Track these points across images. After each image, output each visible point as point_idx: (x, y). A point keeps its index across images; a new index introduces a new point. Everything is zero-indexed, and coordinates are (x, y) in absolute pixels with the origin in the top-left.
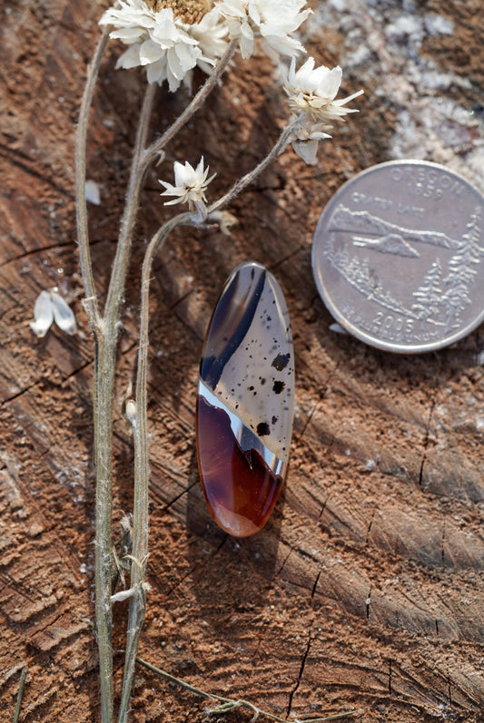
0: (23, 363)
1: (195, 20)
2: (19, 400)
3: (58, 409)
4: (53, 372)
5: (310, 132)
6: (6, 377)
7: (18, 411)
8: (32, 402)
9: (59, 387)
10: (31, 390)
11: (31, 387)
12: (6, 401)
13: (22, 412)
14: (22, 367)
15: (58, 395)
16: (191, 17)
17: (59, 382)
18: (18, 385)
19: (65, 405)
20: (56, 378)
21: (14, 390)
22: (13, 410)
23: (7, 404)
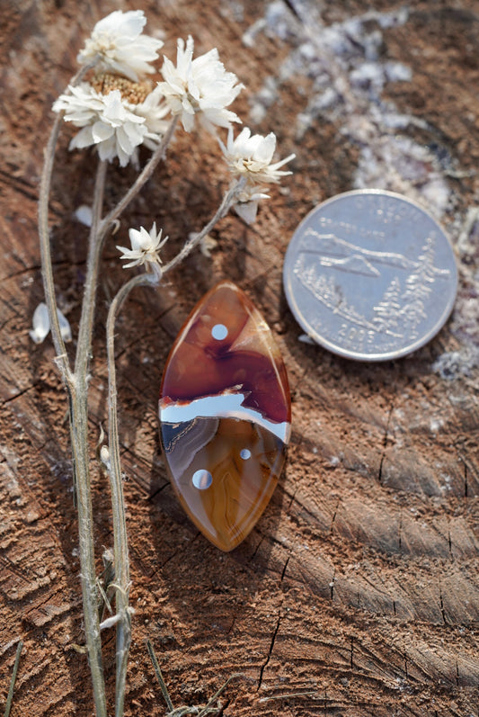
0: (22, 367)
1: (139, 101)
2: (18, 400)
3: (54, 409)
4: (49, 376)
5: (250, 194)
6: (7, 380)
7: (17, 410)
8: (30, 402)
9: (54, 389)
10: (29, 391)
11: (29, 389)
12: (7, 401)
13: (21, 411)
14: (22, 371)
15: (54, 396)
16: (136, 99)
17: (54, 384)
18: (17, 387)
19: (60, 405)
20: (52, 381)
21: (14, 392)
22: (13, 410)
23: (8, 404)
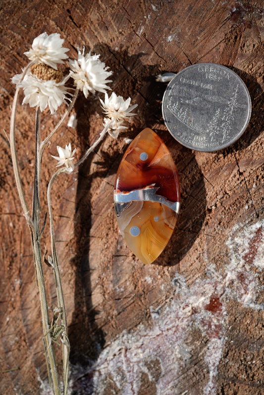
0: (142, 71)
2: (125, 72)
3: (123, 90)
4: (140, 85)
6: (134, 64)
7: (120, 72)
8: (125, 78)
9: (134, 88)
10: (130, 76)
11: (132, 76)
12: (123, 66)
13: (120, 74)
14: (140, 71)
15: (130, 89)
17: (136, 88)
18: (131, 70)
19: (126, 93)
20: (138, 87)
21: (129, 69)
22: (120, 70)
23: (122, 67)
